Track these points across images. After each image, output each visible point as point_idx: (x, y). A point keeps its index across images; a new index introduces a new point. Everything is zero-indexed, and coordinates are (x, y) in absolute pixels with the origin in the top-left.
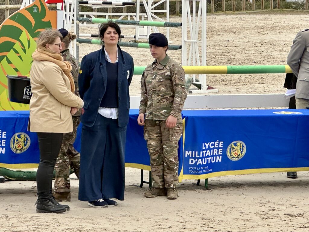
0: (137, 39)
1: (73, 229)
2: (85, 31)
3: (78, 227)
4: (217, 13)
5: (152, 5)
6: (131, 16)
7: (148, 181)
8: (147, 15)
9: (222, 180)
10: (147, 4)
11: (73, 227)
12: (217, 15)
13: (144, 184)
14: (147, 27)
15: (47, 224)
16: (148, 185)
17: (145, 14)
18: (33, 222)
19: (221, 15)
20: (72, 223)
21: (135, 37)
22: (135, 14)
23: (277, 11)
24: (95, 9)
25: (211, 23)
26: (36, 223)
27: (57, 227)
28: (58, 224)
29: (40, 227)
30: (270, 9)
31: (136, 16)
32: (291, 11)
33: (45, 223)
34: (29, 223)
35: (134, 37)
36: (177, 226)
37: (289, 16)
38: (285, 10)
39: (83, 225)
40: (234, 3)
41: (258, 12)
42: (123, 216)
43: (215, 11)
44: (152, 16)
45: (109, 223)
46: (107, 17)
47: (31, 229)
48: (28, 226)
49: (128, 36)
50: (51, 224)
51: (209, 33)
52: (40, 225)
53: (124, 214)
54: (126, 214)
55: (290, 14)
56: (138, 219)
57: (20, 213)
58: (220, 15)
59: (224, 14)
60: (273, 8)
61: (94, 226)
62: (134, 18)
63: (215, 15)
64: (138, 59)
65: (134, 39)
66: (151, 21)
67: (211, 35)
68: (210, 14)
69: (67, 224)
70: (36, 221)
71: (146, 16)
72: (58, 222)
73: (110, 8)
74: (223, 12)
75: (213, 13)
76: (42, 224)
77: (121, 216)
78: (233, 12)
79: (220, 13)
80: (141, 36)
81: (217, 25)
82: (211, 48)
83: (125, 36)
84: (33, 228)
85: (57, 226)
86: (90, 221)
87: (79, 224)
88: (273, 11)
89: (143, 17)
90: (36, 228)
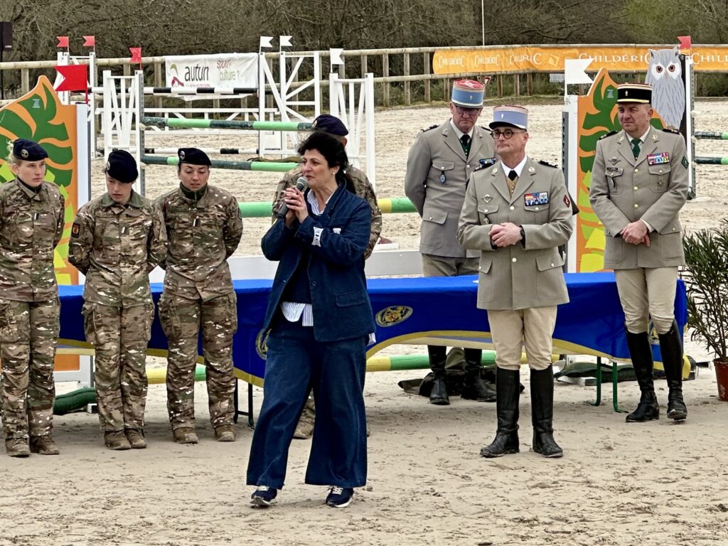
0: (261, 155)
1: (99, 499)
2: (168, 143)
3: (110, 495)
4: (416, 106)
5: (288, 93)
6: (250, 114)
7: (247, 410)
8: (278, 110)
9: (385, 407)
10: (279, 92)
11: (101, 496)
12: (416, 109)
13: (239, 416)
14: (279, 132)
15: (55, 491)
16: (247, 417)
17: (275, 110)
18: (29, 488)
19: (423, 108)
20: (100, 489)
21: (258, 152)
22: (256, 110)
23: (528, 99)
24: (189, 102)
25: (404, 123)
26: (34, 491)
27: (71, 497)
28: (74, 491)
29: (40, 497)
30: (513, 97)
31: (258, 113)
32: (552, 98)
33: (51, 490)
34: (21, 491)
35: (255, 151)
36: (290, 491)
37: (549, 106)
38: (542, 96)
39: (119, 491)
40: (446, 87)
41: (491, 102)
42: (195, 474)
43: (412, 102)
44: (287, 112)
45: (168, 487)
46: (206, 116)
47: (24, 502)
48: (19, 495)
49: (245, 151)
50: (60, 491)
51: (396, 142)
52: (41, 494)
53: (196, 470)
54: (200, 470)
55: (551, 104)
56: (223, 479)
57: (7, 473)
58: (420, 108)
59: (428, 107)
60: (520, 94)
61: (138, 493)
62: (256, 116)
63: (412, 108)
64: (260, 191)
65: (256, 156)
66: (286, 121)
67: (400, 146)
68: (403, 107)
69: (91, 490)
70: (34, 486)
71: (278, 113)
72: (75, 488)
73: (216, 100)
74: (426, 102)
75: (408, 105)
76: (45, 491)
77: (192, 474)
78: (446, 103)
79: (421, 105)
80: (269, 149)
81: (413, 127)
82: (397, 168)
83: (240, 151)
84: (27, 499)
85: (72, 494)
86: (133, 484)
87: (111, 491)
88: (520, 99)
89: (271, 115)
90: (31, 499)
